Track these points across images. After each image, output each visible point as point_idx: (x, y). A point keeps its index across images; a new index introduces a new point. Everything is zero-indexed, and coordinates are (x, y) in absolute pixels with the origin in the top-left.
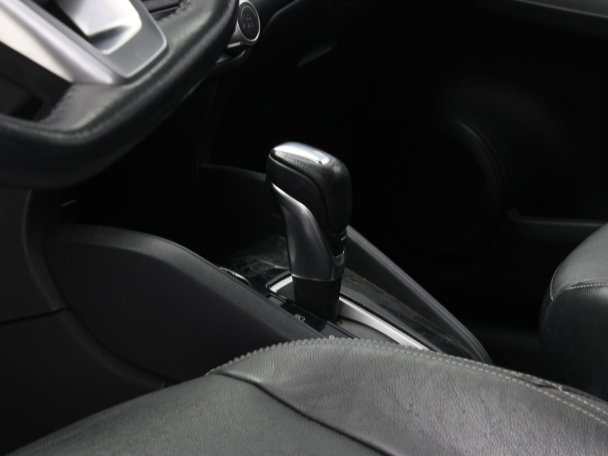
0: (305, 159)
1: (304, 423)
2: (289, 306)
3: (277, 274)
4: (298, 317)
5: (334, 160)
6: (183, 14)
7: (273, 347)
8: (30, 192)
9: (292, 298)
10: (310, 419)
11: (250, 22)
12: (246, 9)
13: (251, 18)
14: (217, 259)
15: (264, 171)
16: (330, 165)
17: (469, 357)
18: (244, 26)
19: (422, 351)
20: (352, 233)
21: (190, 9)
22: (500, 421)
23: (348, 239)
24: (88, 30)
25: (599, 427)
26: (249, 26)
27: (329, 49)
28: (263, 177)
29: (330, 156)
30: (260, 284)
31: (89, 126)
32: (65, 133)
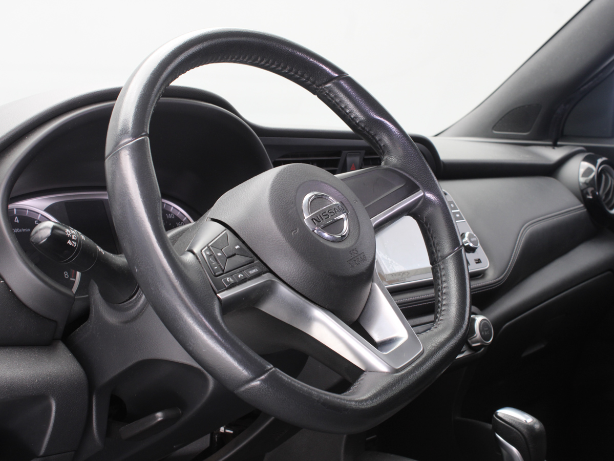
0: (516, 418)
5: (535, 420)
6: (436, 330)
11: (487, 331)
12: (485, 323)
13: (487, 329)
15: (490, 423)
16: (532, 424)
18: (483, 333)
21: (440, 327)
24: (377, 338)
26: (486, 333)
27: (543, 346)
28: (490, 426)
29: (533, 417)
32: (356, 401)
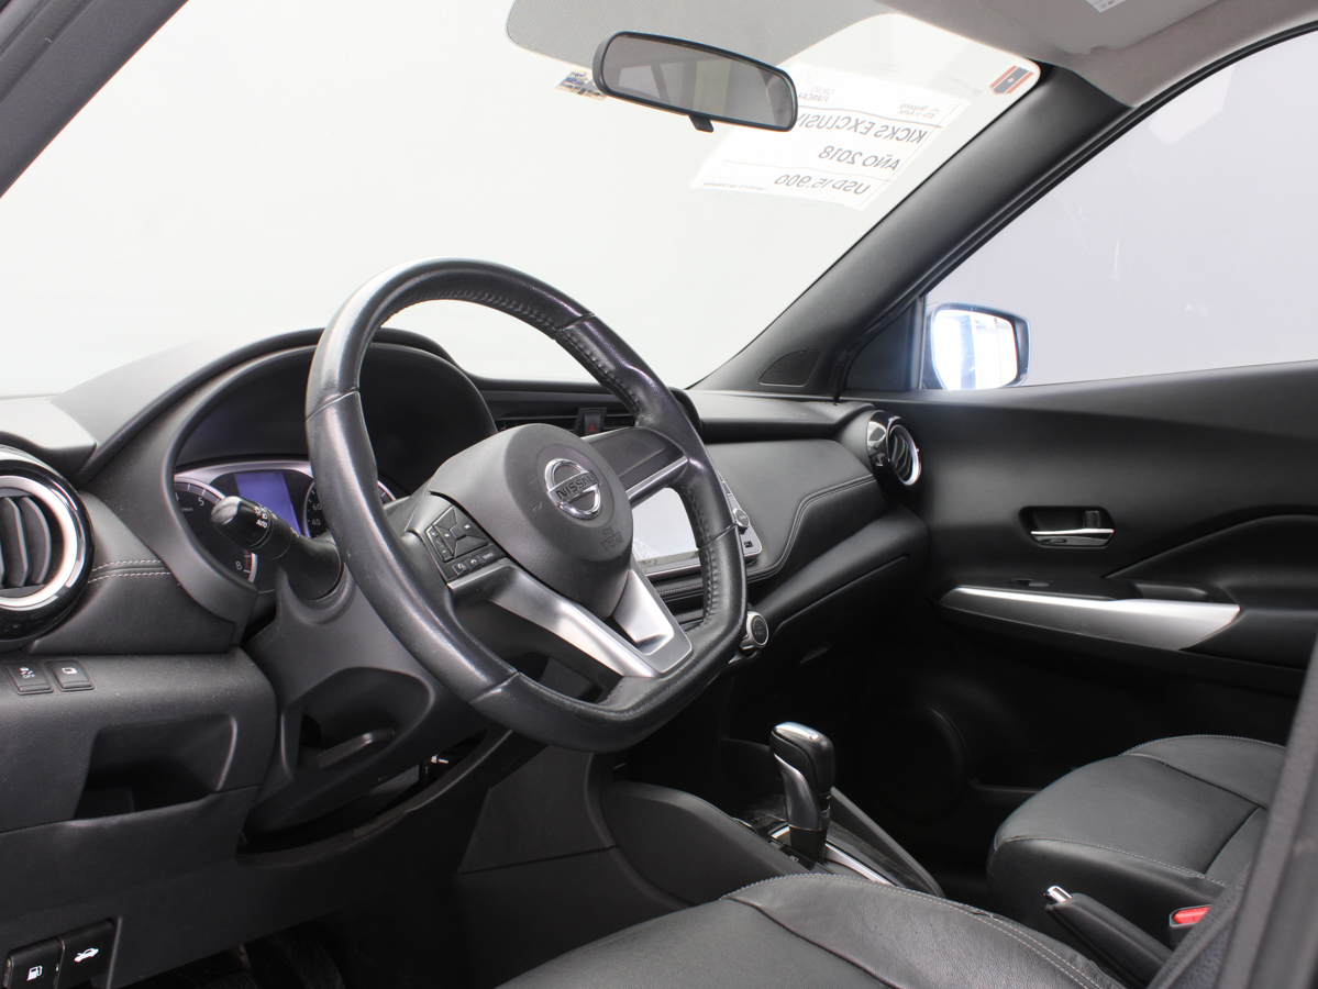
0: (799, 735)
1: (793, 939)
2: (786, 850)
3: (777, 825)
4: (793, 858)
5: (822, 736)
6: (706, 627)
7: (771, 880)
8: (592, 755)
9: (788, 842)
10: (798, 936)
11: (760, 630)
12: (758, 621)
13: (761, 628)
14: (731, 812)
15: (767, 743)
16: (818, 741)
17: (927, 893)
18: (756, 633)
19: (885, 885)
20: (835, 792)
21: (711, 623)
22: (944, 941)
23: (833, 799)
24: (636, 638)
25: (1020, 946)
26: (760, 633)
27: (826, 650)
28: (767, 747)
29: (819, 733)
30: (765, 833)
31: (633, 708)
32: (616, 712)
